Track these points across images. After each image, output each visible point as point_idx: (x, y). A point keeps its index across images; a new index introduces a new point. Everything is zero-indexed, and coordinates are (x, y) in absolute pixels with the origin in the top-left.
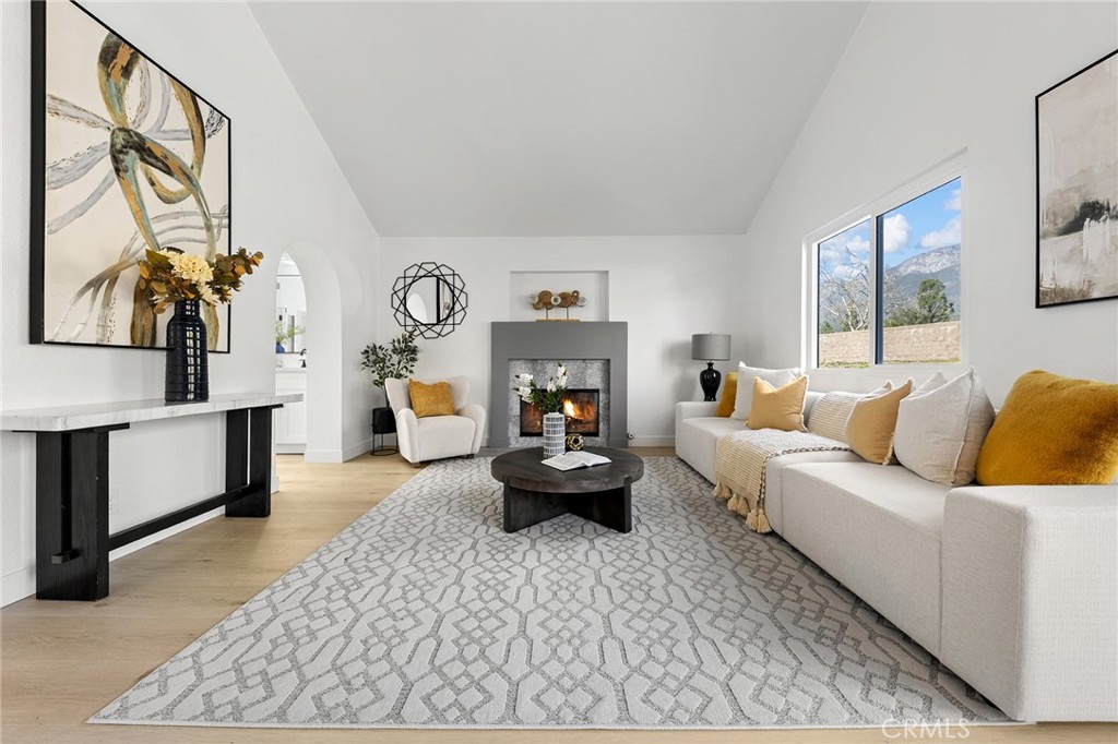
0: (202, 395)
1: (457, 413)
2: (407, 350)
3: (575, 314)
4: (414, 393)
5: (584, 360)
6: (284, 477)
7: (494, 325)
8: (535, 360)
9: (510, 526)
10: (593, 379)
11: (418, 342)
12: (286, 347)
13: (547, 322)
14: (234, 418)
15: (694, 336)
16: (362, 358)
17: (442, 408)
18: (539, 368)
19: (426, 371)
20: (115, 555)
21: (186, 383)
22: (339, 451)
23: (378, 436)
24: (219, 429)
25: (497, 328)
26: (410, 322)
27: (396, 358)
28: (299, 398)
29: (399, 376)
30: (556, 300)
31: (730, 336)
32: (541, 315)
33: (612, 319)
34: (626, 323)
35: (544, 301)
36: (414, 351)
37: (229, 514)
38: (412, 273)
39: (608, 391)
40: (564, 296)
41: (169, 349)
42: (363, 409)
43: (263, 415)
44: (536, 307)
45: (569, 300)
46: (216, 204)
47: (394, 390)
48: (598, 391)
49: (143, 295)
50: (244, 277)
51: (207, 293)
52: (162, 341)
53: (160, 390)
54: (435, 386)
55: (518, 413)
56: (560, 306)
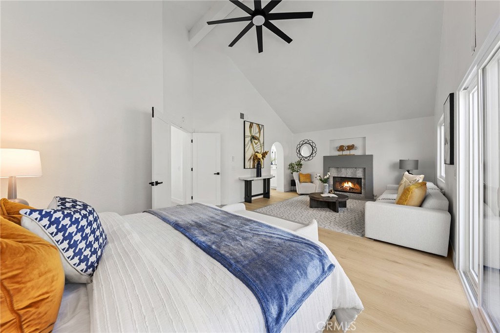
0: (261, 176)
1: (312, 182)
2: (299, 165)
3: (353, 152)
4: (301, 176)
5: (356, 168)
6: (272, 193)
7: (324, 157)
8: (338, 168)
9: (311, 207)
10: (359, 174)
11: (302, 162)
12: (274, 164)
13: (342, 155)
14: (264, 180)
15: (400, 160)
16: (289, 167)
17: (307, 180)
18: (339, 170)
19: (304, 171)
20: (253, 198)
21: (259, 174)
22: (283, 189)
23: (292, 187)
24: (262, 181)
25: (326, 158)
26: (301, 156)
27: (296, 167)
28: (274, 177)
29: (297, 172)
30: (345, 148)
31: (418, 161)
32: (340, 153)
33: (367, 154)
34: (372, 155)
35: (341, 148)
36: (301, 165)
37: (264, 197)
38: (301, 143)
39: (365, 179)
40: (348, 147)
41: (257, 168)
42: (289, 180)
43: (269, 179)
44: (338, 150)
45: (351, 147)
46: (262, 142)
47: (295, 175)
48: (361, 179)
49: (254, 160)
50: (266, 156)
51: (261, 159)
52: (256, 167)
53: (256, 175)
54: (306, 174)
55: (332, 184)
56: (347, 150)
